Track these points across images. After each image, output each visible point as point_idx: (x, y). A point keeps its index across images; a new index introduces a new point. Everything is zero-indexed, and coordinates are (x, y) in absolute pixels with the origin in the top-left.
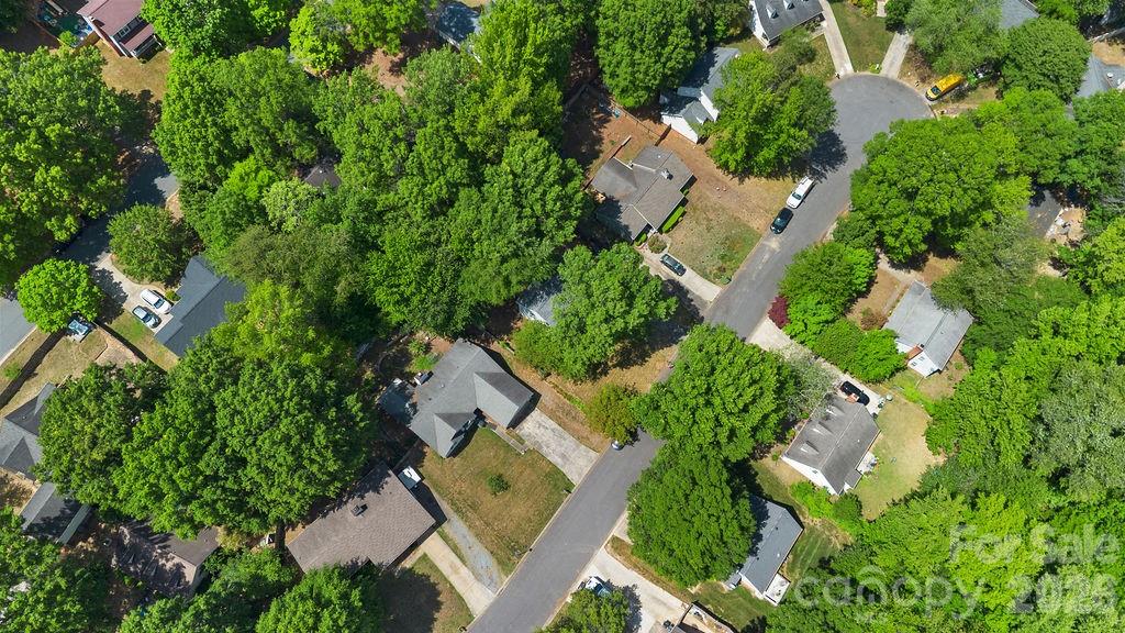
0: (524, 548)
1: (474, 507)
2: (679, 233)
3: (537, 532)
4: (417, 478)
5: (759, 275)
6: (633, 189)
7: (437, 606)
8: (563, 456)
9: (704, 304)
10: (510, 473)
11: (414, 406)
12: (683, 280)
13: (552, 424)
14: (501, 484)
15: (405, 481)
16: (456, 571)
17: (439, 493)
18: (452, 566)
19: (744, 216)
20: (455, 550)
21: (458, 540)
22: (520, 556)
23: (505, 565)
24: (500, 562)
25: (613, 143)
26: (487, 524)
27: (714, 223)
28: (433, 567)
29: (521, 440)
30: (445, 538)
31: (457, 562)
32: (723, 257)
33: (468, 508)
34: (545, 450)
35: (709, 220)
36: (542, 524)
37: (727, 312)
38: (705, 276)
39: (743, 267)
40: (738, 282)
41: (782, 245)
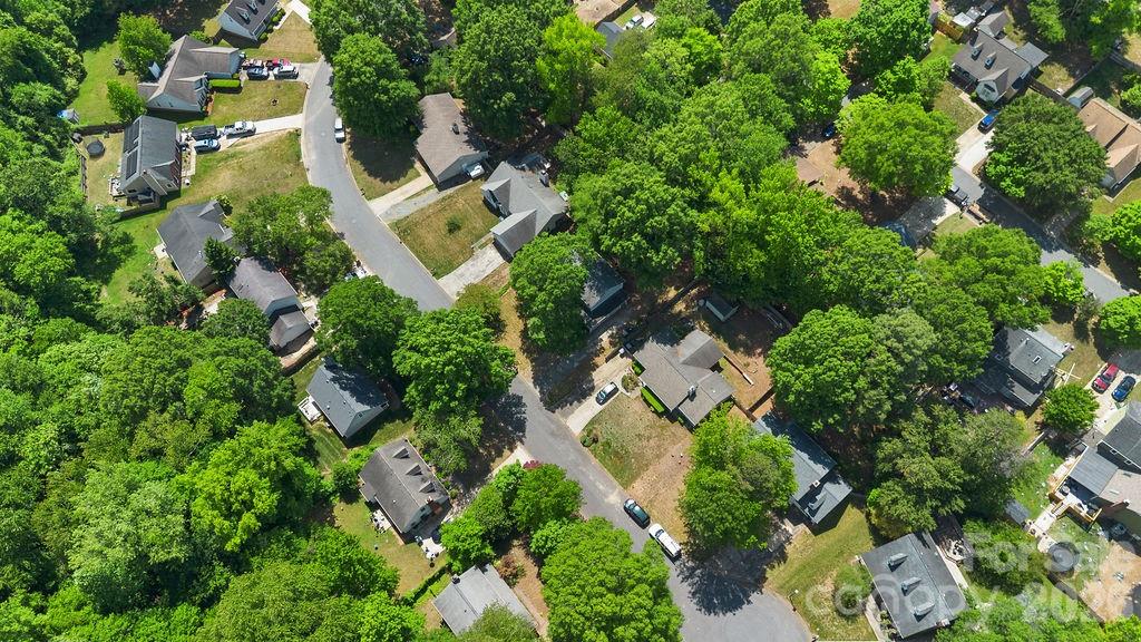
0: (403, 239)
1: (444, 209)
2: (639, 406)
3: (412, 248)
4: (473, 174)
5: (583, 473)
6: (682, 359)
7: (384, 181)
8: (462, 275)
9: (566, 416)
10: (460, 234)
11: (523, 169)
12: (592, 400)
13: (489, 272)
14: (453, 227)
15: (472, 165)
16: (402, 194)
17: (459, 190)
18: (407, 192)
19: (649, 475)
20: (417, 194)
21: (425, 196)
22: (399, 235)
23: (396, 225)
24: (399, 221)
25: (747, 365)
26: (429, 216)
27: (645, 443)
28: (411, 180)
29: (482, 247)
30: (428, 189)
31: (407, 196)
32: (608, 444)
33: (443, 205)
34: (470, 262)
35: (649, 439)
36: (416, 253)
37: (553, 434)
38: (592, 422)
39: (595, 462)
40: (582, 453)
41: (611, 506)
